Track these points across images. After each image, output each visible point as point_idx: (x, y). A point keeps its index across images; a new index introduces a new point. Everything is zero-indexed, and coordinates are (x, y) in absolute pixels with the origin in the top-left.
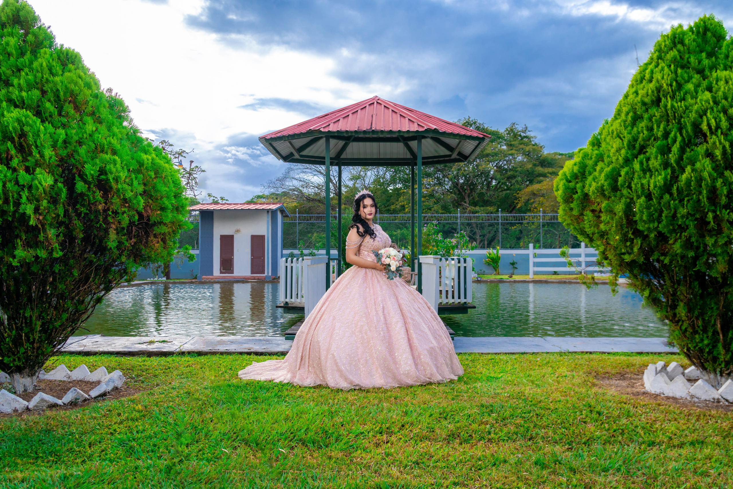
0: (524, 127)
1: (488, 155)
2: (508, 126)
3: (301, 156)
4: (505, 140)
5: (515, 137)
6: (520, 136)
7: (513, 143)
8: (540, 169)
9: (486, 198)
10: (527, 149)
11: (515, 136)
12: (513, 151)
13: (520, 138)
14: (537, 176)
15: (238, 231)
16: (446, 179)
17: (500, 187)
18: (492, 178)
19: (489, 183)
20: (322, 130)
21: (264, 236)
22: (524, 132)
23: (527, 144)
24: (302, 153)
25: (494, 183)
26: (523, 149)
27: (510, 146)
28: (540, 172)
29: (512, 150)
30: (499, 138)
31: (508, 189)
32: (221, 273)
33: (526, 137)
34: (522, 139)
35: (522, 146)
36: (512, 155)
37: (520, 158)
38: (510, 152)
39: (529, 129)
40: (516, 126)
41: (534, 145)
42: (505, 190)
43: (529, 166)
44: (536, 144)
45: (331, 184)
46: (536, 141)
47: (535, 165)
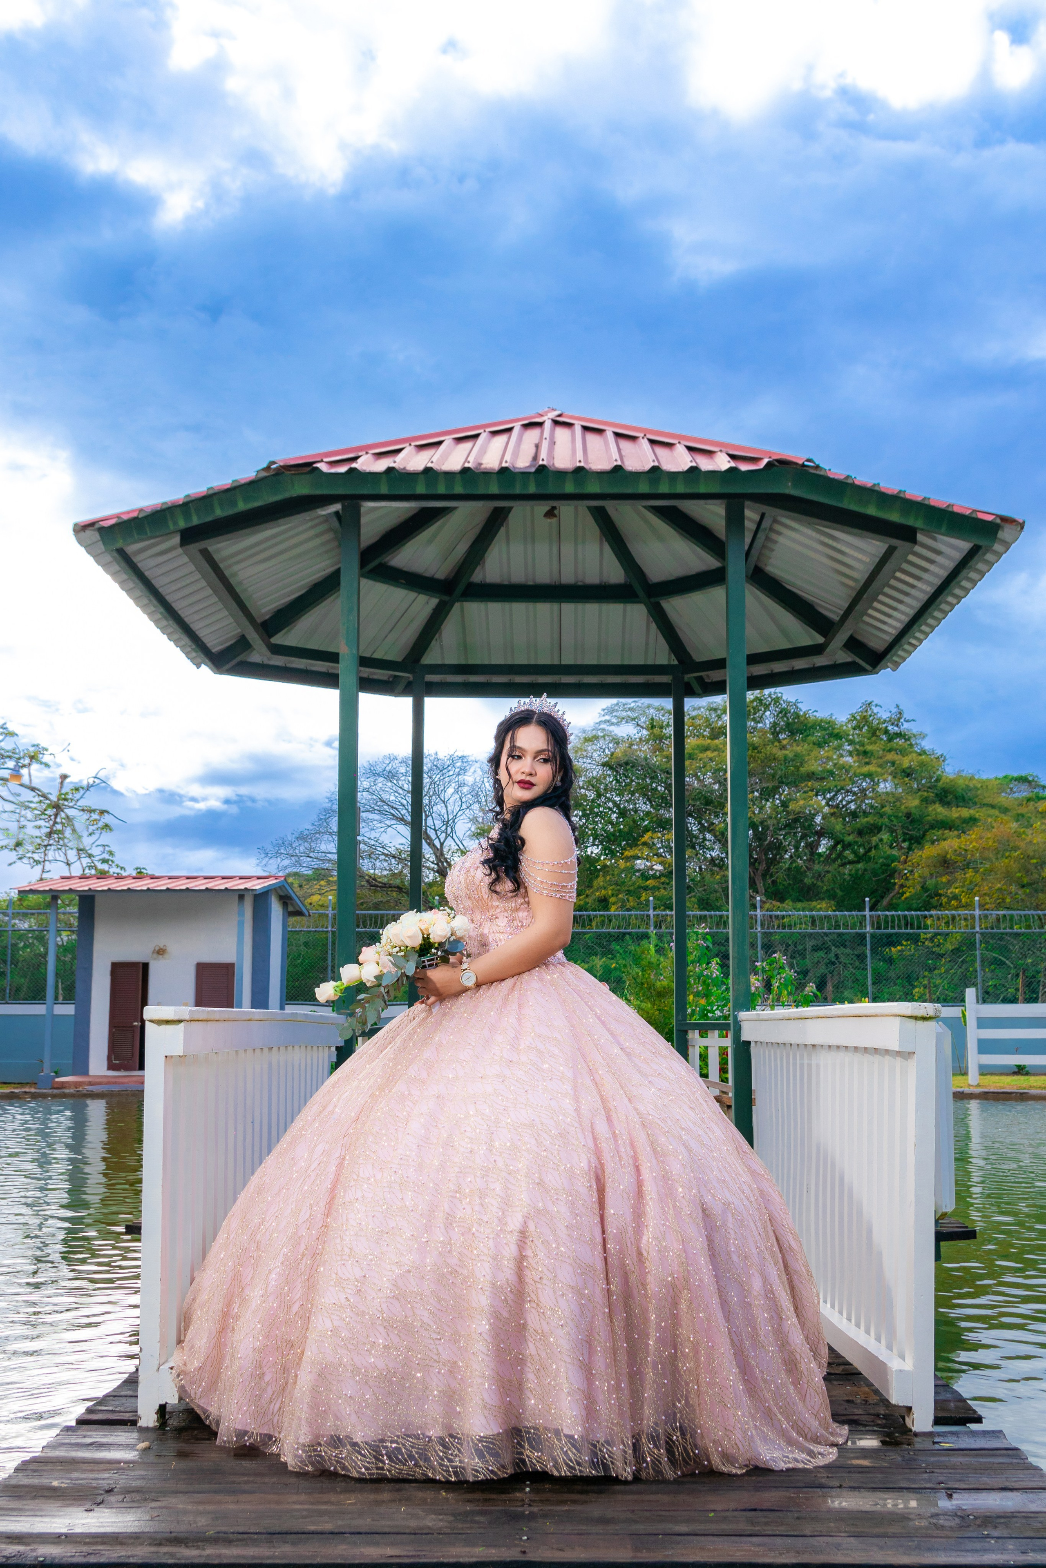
0: (894, 710)
1: (811, 776)
2: (855, 708)
3: (278, 650)
4: (851, 743)
5: (874, 734)
6: (886, 732)
7: (869, 748)
8: (939, 811)
9: (808, 881)
10: (906, 762)
11: (874, 732)
12: (872, 768)
13: (884, 737)
14: (932, 827)
15: (160, 952)
16: (708, 836)
17: (840, 855)
18: (820, 834)
19: (812, 847)
20: (323, 467)
21: (233, 965)
22: (896, 722)
23: (903, 752)
24: (277, 640)
25: (824, 846)
26: (893, 763)
27: (864, 754)
28: (940, 817)
29: (867, 763)
30: (838, 736)
31: (859, 859)
32: (111, 1067)
33: (899, 735)
34: (890, 740)
35: (890, 756)
36: (870, 775)
37: (885, 786)
38: (865, 769)
39: (906, 716)
40: (875, 710)
41: (920, 754)
42: (850, 863)
43: (913, 803)
44: (923, 752)
45: (425, 846)
46: (926, 744)
47: (925, 801)
